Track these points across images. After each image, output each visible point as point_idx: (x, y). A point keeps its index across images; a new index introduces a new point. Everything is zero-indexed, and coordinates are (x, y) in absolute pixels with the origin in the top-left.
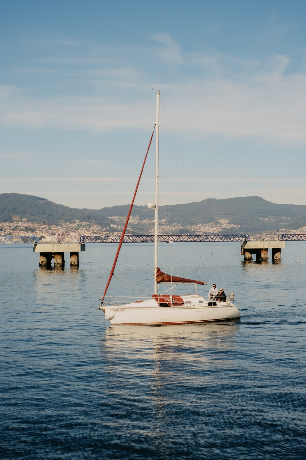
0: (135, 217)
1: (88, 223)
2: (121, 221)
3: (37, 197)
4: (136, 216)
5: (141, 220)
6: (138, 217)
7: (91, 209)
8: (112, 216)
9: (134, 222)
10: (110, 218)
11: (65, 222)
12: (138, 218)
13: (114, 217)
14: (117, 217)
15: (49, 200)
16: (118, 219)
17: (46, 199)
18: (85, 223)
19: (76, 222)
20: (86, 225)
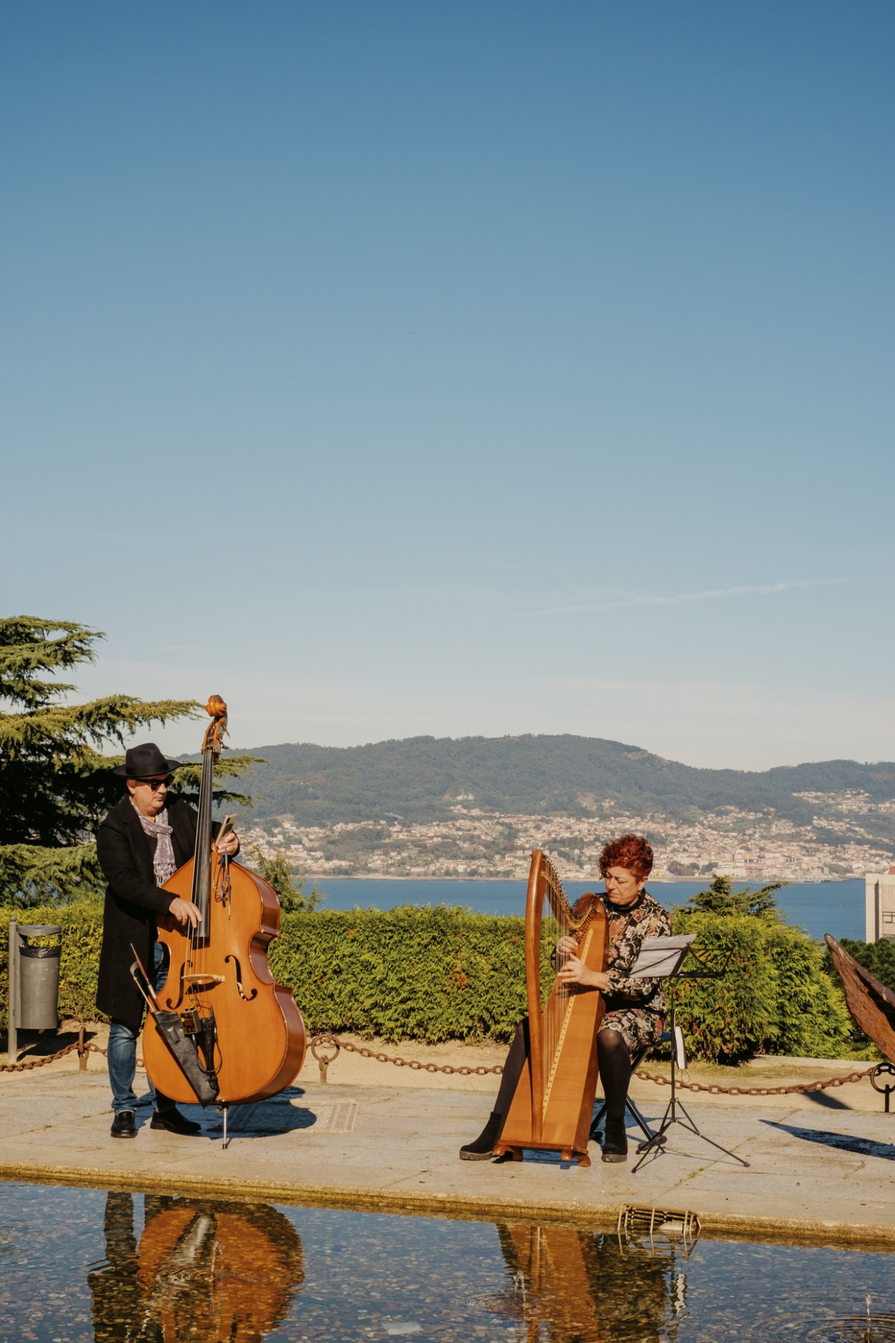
0: (859, 794)
1: (760, 815)
2: (824, 805)
3: (621, 745)
4: (862, 791)
5: (877, 804)
6: (866, 795)
7: (742, 771)
8: (800, 791)
9: (860, 808)
10: (795, 795)
11: (701, 811)
12: (867, 797)
13: (806, 794)
14: (813, 794)
15: (650, 752)
16: (817, 798)
17: (642, 748)
18: (754, 814)
19: (731, 811)
20: (759, 821)
